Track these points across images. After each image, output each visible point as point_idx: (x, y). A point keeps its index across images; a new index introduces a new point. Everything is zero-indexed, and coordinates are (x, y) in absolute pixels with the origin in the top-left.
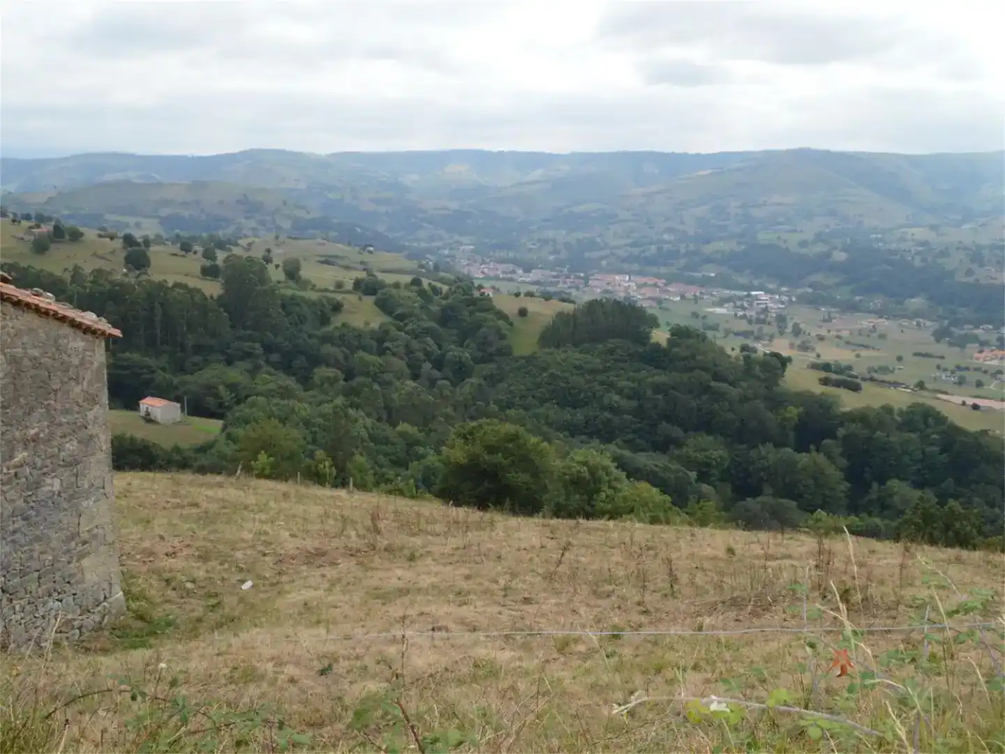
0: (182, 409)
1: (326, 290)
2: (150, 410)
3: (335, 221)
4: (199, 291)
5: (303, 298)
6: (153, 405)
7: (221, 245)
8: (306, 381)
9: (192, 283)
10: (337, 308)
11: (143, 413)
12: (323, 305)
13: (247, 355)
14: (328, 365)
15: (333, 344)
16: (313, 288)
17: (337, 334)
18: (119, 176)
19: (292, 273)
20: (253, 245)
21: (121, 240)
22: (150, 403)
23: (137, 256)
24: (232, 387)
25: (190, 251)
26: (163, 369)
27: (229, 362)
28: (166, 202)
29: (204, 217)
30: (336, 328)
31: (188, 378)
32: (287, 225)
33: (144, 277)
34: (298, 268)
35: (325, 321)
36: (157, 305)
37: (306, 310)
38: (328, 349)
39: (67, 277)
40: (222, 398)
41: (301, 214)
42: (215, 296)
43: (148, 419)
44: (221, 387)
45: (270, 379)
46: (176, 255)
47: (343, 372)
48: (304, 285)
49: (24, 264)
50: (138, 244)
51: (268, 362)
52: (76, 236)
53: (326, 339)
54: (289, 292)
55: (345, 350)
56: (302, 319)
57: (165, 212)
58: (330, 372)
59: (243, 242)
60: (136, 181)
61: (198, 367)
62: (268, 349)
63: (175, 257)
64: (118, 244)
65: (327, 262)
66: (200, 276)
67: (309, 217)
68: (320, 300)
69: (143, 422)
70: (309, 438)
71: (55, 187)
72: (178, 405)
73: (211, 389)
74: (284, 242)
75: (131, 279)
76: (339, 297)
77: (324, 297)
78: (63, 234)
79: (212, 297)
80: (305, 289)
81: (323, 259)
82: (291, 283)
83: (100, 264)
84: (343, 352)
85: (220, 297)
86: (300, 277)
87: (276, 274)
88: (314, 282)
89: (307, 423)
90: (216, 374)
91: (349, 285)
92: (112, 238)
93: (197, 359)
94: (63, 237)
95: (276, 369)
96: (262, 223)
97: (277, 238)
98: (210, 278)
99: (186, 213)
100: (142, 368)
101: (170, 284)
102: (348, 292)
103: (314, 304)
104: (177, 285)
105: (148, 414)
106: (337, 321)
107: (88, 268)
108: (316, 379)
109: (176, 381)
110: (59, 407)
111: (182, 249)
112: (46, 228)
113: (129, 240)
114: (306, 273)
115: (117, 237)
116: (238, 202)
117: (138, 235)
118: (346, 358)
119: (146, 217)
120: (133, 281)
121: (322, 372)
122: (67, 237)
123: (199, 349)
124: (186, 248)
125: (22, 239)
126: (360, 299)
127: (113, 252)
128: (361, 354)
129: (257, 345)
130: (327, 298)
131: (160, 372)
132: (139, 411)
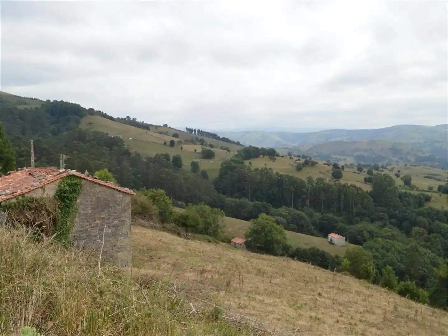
0: (346, 240)
1: (423, 190)
2: (332, 239)
3: (437, 157)
4: (361, 189)
5: (410, 194)
6: (334, 237)
7: (377, 168)
8: (408, 233)
9: (358, 185)
10: (428, 199)
11: (329, 240)
12: (420, 198)
13: (381, 219)
14: (420, 227)
15: (424, 217)
16: (417, 189)
17: (426, 212)
18: (338, 139)
19: (407, 181)
20: (394, 169)
21: (332, 166)
22: (332, 236)
23: (337, 173)
24: (370, 232)
25: (362, 171)
26: (342, 222)
27: (372, 221)
28: (357, 150)
29: (374, 156)
30: (426, 209)
31: (352, 226)
32: (413, 159)
33: (337, 182)
34: (410, 180)
35: (421, 205)
36: (342, 194)
37: (411, 200)
38: (420, 218)
39: (306, 181)
40: (365, 237)
41: (420, 154)
42: (369, 191)
43: (331, 243)
44: (365, 232)
45: (389, 230)
46: (355, 173)
47: (427, 230)
48: (412, 188)
49: (291, 175)
50: (339, 168)
51: (390, 223)
52: (314, 164)
53: (420, 214)
54: (404, 191)
55: (429, 219)
56: (409, 204)
57: (356, 154)
58: (421, 230)
59: (389, 167)
60: (346, 141)
61: (357, 222)
62: (391, 217)
63: (355, 174)
64: (331, 167)
65: (428, 177)
66: (364, 182)
67: (424, 155)
68: (419, 195)
69: (328, 244)
70: (399, 259)
71: (312, 144)
72: (344, 238)
73: (360, 232)
74: (409, 168)
75: (332, 183)
76: (429, 194)
77: (421, 194)
78: (308, 163)
79: (367, 192)
80: (412, 189)
81: (426, 175)
82: (406, 187)
83: (321, 176)
84: (428, 220)
85: (371, 192)
86: (410, 184)
87: (399, 182)
88: (417, 186)
89: (399, 252)
90: (363, 226)
91: (436, 189)
92: (328, 165)
93: (357, 218)
94: (308, 164)
95: (394, 226)
96: (401, 158)
97: (406, 165)
98: (368, 183)
99: (366, 154)
100: (332, 220)
101: (349, 185)
102: (435, 192)
103: (416, 197)
104: (351, 185)
105: (331, 240)
106: (427, 205)
107: (315, 178)
108: (413, 233)
109: (347, 227)
110: (112, 211)
111: (358, 170)
112: (302, 161)
113: (335, 166)
114: (413, 182)
115: (331, 165)
116: (390, 149)
117: (341, 164)
118: (430, 224)
119: (348, 156)
120: (333, 183)
121: (416, 229)
122: (310, 164)
123: (358, 214)
124: (360, 169)
125: (292, 165)
126: (440, 195)
127: (328, 171)
128: (437, 222)
129: (386, 215)
130: (423, 195)
131: (340, 222)
132: (328, 238)
